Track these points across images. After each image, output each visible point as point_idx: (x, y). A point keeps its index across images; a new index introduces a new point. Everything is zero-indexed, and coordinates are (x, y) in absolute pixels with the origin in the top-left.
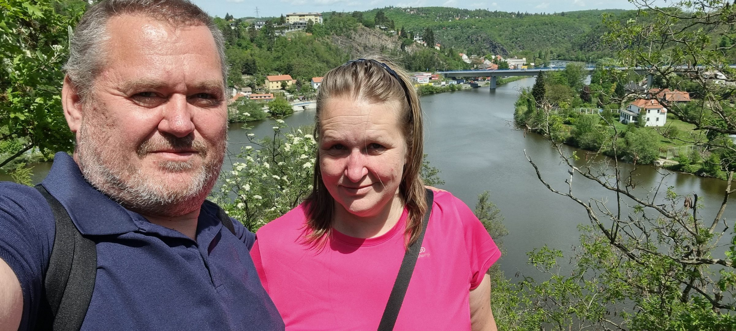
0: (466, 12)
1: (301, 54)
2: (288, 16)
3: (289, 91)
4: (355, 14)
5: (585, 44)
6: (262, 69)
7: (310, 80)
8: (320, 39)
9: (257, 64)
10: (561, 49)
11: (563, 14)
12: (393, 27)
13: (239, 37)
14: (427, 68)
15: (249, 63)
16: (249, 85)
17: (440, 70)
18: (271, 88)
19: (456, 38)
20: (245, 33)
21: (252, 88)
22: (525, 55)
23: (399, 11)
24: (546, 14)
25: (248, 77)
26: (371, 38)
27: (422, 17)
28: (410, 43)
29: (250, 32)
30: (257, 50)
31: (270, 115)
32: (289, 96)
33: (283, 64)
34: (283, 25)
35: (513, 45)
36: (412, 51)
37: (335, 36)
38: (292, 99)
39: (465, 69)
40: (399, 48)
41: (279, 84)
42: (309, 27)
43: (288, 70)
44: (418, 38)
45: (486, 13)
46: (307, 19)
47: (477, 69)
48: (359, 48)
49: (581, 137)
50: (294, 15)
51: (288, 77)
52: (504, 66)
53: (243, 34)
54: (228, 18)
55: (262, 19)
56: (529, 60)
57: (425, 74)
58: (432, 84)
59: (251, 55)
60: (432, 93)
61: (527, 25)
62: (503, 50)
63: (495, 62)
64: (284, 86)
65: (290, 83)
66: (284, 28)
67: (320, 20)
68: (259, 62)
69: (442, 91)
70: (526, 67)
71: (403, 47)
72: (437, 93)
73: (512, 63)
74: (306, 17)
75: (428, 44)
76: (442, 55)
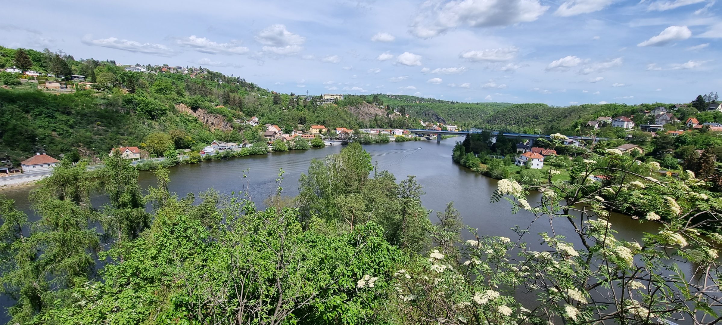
0: (423, 99)
1: (331, 115)
2: (325, 95)
3: (323, 134)
4: (361, 96)
5: (491, 120)
6: (309, 122)
7: (335, 129)
8: (342, 108)
9: (306, 119)
10: (477, 122)
11: (478, 104)
12: (382, 104)
13: (298, 104)
14: (401, 127)
15: (302, 118)
16: (302, 130)
17: (408, 129)
18: (313, 132)
19: (417, 113)
20: (301, 103)
21: (303, 132)
22: (456, 124)
23: (385, 96)
24: (468, 103)
25: (301, 125)
26: (370, 109)
27: (399, 100)
28: (392, 113)
29: (303, 102)
30: (307, 112)
31: (312, 147)
32: (323, 137)
33: (320, 120)
34: (322, 100)
35: (449, 118)
36: (393, 117)
37: (350, 107)
38: (324, 139)
39: (422, 129)
40: (385, 115)
41: (318, 130)
42: (336, 102)
43: (323, 123)
44: (396, 111)
45: (434, 101)
46: (335, 97)
47: (429, 129)
48: (363, 114)
49: (493, 171)
50: (328, 95)
51: (323, 127)
52: (445, 129)
53: (300, 103)
54: (292, 95)
55: (310, 96)
56: (458, 126)
57: (400, 130)
58: (404, 136)
59: (304, 114)
60: (404, 141)
61: (457, 108)
62: (443, 121)
63: (440, 126)
64: (320, 131)
65: (324, 130)
66: (322, 101)
67: (342, 98)
68: (308, 118)
69: (410, 140)
70: (457, 131)
71: (388, 115)
72: (407, 141)
73: (449, 128)
74: (334, 96)
75: (402, 115)
76: (410, 120)
